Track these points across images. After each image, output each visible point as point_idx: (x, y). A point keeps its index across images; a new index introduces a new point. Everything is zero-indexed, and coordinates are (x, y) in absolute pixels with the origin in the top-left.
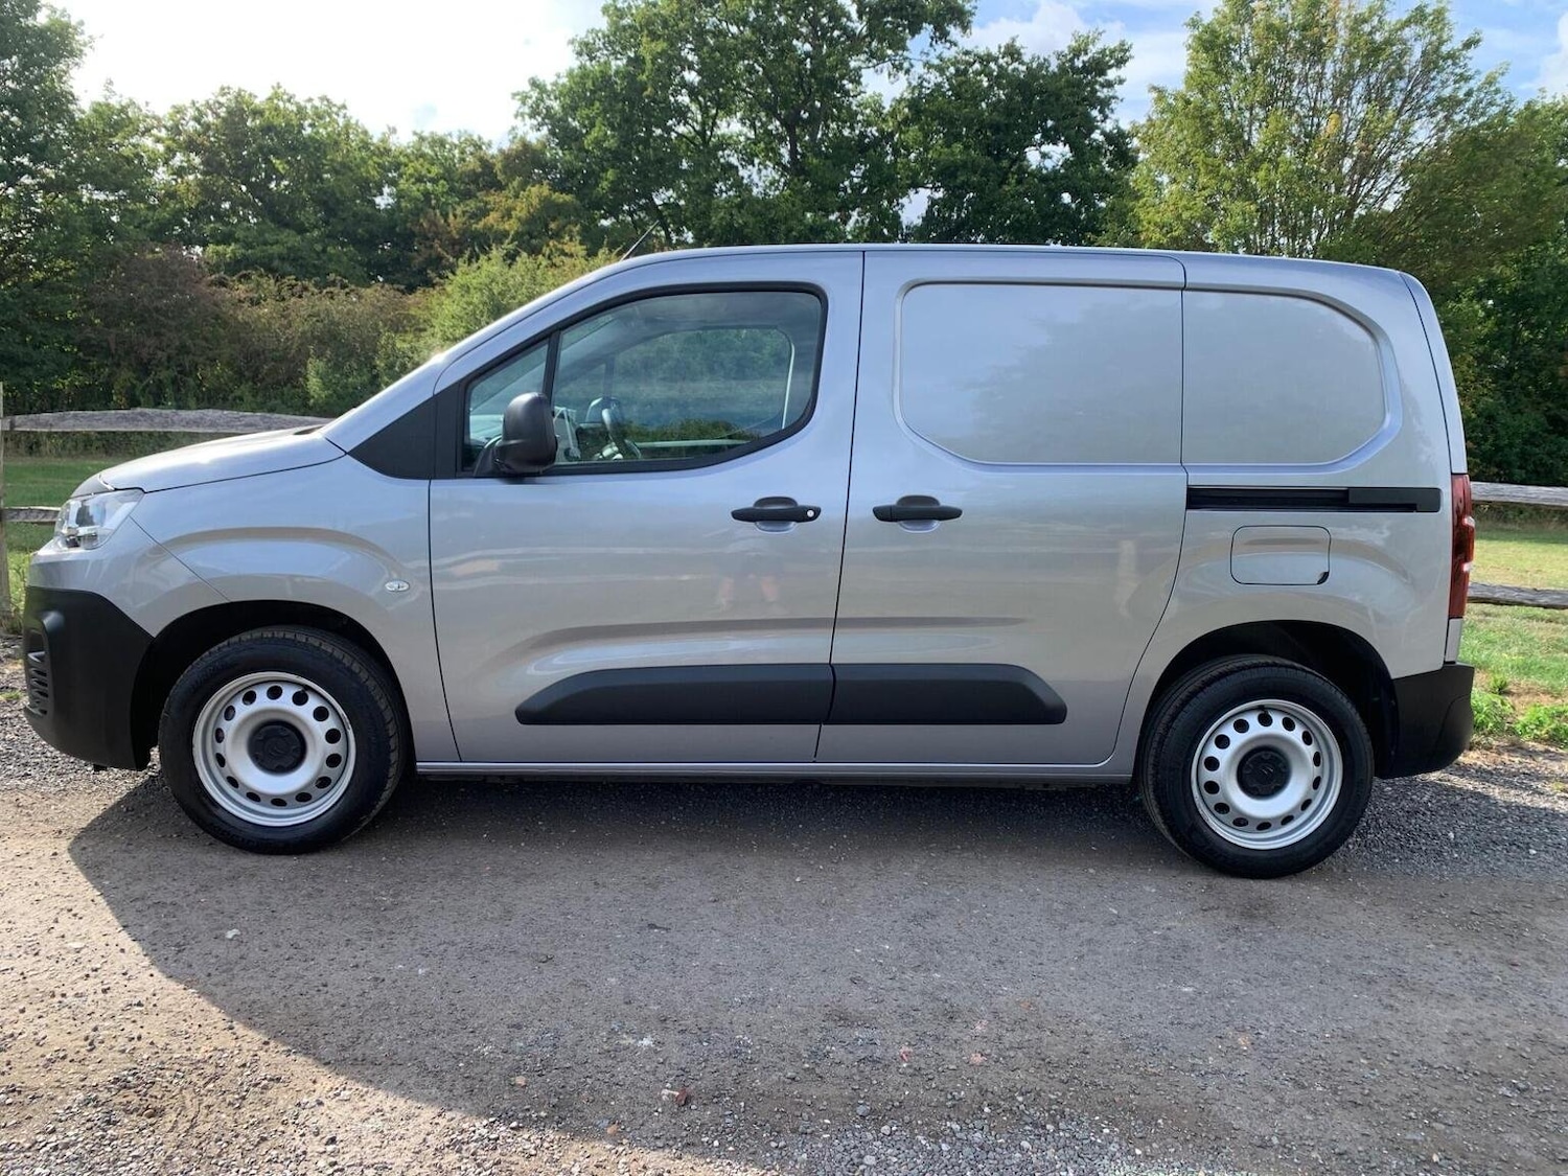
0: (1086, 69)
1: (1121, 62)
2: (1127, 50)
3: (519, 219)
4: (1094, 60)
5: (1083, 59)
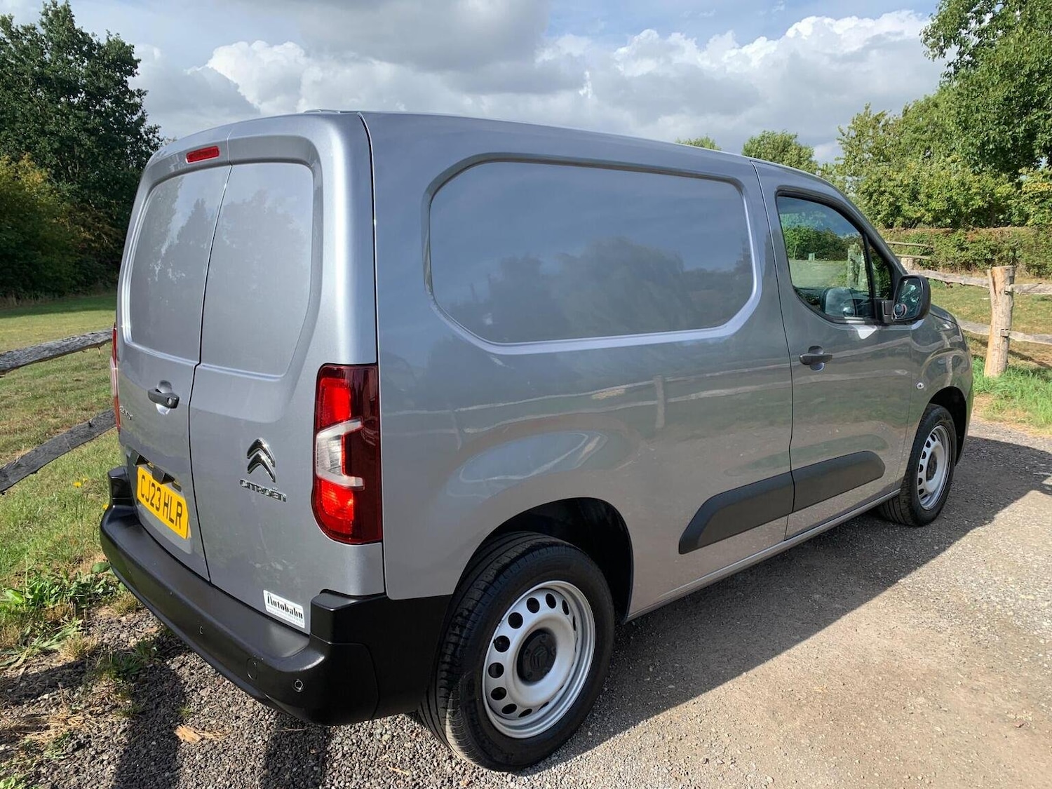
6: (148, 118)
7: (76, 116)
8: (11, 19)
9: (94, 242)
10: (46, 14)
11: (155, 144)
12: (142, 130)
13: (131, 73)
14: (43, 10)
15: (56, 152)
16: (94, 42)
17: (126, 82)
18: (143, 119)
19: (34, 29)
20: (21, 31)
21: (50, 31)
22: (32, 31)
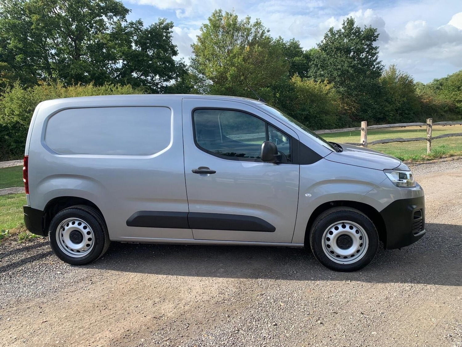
0: (164, 28)
1: (172, 27)
2: (173, 24)
4: (166, 26)
5: (162, 25)
6: (378, 58)
7: (348, 62)
8: (333, 28)
9: (349, 110)
10: (344, 24)
11: (381, 69)
12: (375, 64)
13: (375, 40)
14: (343, 23)
15: (339, 76)
16: (361, 31)
17: (372, 44)
18: (376, 59)
19: (341, 30)
20: (336, 32)
21: (345, 30)
22: (340, 31)
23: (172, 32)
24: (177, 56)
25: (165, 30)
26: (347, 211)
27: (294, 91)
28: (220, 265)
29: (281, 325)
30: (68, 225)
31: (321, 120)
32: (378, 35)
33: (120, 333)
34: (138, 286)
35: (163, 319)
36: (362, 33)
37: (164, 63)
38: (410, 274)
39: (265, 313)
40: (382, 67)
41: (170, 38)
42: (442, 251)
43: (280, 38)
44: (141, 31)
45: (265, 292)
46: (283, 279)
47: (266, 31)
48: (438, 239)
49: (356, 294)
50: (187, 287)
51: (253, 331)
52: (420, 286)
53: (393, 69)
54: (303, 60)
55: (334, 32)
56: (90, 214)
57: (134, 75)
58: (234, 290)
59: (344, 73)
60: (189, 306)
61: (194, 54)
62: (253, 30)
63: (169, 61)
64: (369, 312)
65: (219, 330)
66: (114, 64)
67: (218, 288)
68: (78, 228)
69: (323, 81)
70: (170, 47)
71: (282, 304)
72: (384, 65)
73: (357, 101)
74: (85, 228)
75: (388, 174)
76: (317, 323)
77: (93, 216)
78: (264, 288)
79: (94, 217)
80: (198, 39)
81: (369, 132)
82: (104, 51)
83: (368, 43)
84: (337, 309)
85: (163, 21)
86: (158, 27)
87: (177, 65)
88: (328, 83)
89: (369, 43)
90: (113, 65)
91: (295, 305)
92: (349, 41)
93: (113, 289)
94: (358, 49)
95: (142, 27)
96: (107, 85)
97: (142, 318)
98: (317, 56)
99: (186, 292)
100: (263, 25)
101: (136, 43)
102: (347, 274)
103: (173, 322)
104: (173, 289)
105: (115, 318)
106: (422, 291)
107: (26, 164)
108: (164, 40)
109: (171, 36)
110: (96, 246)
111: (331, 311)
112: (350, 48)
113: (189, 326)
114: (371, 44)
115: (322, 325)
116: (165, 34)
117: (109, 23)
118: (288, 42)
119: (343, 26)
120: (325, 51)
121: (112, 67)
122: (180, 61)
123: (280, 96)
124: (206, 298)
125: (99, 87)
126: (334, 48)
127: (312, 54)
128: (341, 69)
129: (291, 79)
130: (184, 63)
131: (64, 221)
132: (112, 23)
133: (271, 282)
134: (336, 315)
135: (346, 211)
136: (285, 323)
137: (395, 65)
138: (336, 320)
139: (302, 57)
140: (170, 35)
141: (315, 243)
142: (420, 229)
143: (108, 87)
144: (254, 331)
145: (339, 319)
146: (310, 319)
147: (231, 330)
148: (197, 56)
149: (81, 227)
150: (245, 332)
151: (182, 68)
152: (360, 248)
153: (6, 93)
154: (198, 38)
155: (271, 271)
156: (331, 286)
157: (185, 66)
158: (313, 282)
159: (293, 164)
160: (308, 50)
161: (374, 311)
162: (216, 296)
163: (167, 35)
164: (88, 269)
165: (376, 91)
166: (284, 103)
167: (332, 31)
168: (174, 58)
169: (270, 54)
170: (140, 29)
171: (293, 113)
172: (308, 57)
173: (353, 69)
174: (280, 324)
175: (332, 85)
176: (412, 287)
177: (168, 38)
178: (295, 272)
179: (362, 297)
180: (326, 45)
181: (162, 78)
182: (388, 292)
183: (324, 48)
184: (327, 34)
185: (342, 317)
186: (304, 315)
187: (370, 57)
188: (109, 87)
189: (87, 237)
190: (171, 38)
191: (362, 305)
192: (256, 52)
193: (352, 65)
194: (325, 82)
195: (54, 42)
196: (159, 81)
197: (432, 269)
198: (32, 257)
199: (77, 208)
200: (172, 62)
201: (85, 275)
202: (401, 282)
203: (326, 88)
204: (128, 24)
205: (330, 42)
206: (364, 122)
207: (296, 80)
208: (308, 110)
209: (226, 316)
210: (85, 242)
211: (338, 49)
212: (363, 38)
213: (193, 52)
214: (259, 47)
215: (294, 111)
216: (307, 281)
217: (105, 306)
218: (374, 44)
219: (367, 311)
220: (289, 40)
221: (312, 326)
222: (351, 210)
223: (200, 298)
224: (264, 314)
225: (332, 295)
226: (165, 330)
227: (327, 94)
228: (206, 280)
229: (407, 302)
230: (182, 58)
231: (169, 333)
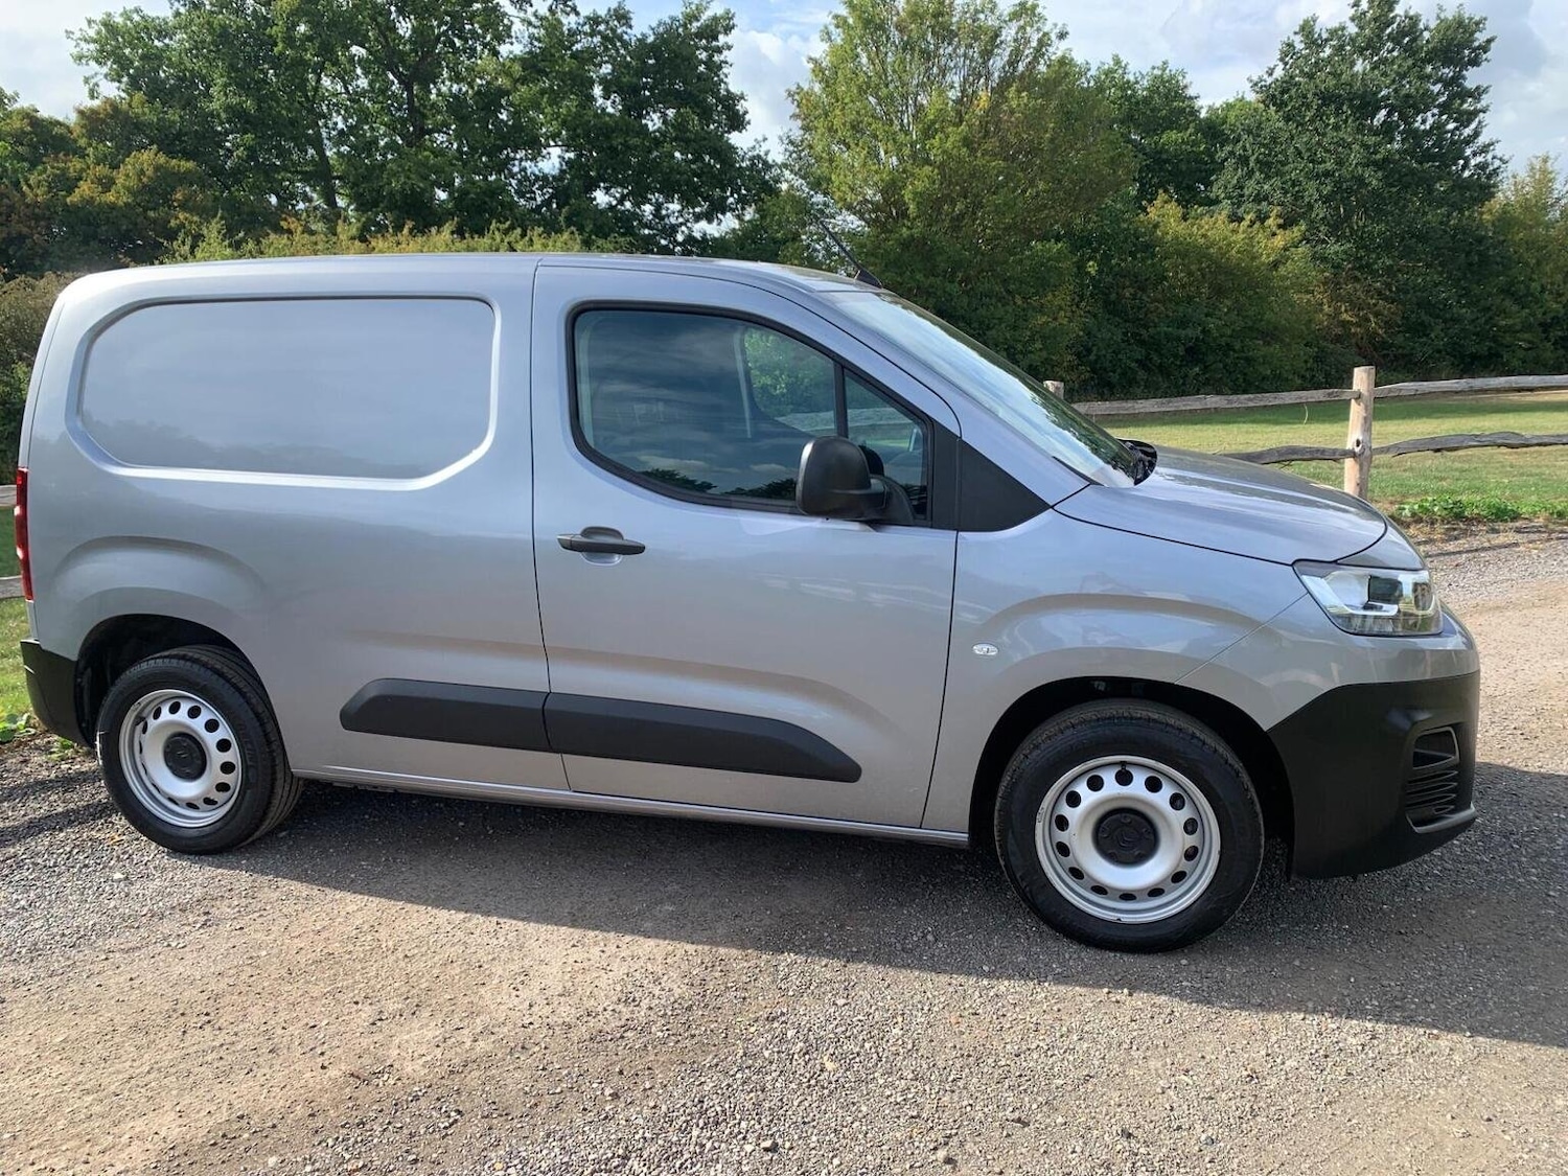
0: (700, 35)
1: (728, 29)
2: (732, 18)
3: (128, 189)
4: (707, 26)
5: (696, 24)
6: (1485, 130)
7: (1365, 146)
8: (1314, 22)
9: (1358, 325)
11: (1494, 170)
12: (1468, 152)
13: (1475, 62)
15: (1326, 200)
16: (1421, 26)
17: (1464, 78)
18: (1476, 134)
19: (1343, 29)
20: (1325, 36)
21: (1361, 28)
22: (1340, 33)
23: (729, 48)
24: (744, 131)
25: (704, 41)
26: (1140, 718)
27: (1154, 255)
28: (669, 888)
29: (791, 1152)
30: (157, 715)
31: (1248, 360)
32: (1489, 41)
33: (210, 1124)
34: (351, 947)
35: (381, 1084)
36: (1426, 35)
37: (698, 158)
38: (1385, 983)
39: (752, 1095)
40: (1497, 163)
41: (720, 67)
42: (1555, 891)
43: (1117, 62)
44: (625, 45)
45: (785, 1010)
46: (876, 960)
47: (1053, 36)
48: (1553, 840)
49: (1135, 1048)
50: (516, 968)
51: (678, 1165)
52: (1411, 1035)
53: (1544, 172)
54: (1195, 143)
55: (1316, 36)
56: (228, 681)
57: (601, 198)
58: (677, 992)
59: (1344, 192)
60: (493, 1038)
61: (799, 123)
62: (1009, 33)
63: (715, 149)
64: (1156, 1131)
65: (557, 1150)
66: (533, 159)
67: (625, 977)
68: (188, 727)
69: (1262, 218)
70: (720, 100)
71: (830, 1066)
72: (1506, 158)
73: (1391, 291)
74: (212, 726)
75: (1311, 582)
76: (934, 1158)
77: (234, 686)
78: (791, 993)
79: (238, 690)
80: (814, 71)
81: (1381, 409)
82: (501, 116)
83: (1448, 72)
84: (1034, 1106)
85: (700, 9)
86: (680, 30)
87: (744, 165)
88: (1280, 226)
89: (1451, 74)
90: (527, 164)
91: (876, 1075)
92: (1373, 69)
93: (264, 953)
94: (1408, 96)
95: (629, 31)
96: (496, 233)
97: (309, 1075)
98: (1249, 126)
99: (505, 985)
100: (1045, 13)
101: (609, 87)
102: (1129, 959)
103: (410, 1099)
104: (465, 967)
105: (221, 1062)
106: (1411, 1061)
107: (22, 499)
108: (700, 77)
109: (726, 63)
110: (245, 793)
111: (1007, 1113)
112: (1376, 94)
113: (456, 1121)
114: (1456, 80)
115: (948, 1167)
116: (703, 56)
117: (523, 21)
118: (1143, 77)
119: (1352, 11)
120: (1280, 106)
121: (524, 169)
122: (754, 147)
123: (1100, 272)
124: (566, 1012)
125: (473, 238)
126: (1315, 94)
127: (1232, 119)
128: (1333, 175)
129: (1144, 210)
130: (766, 154)
131: (144, 700)
132: (533, 19)
133: (824, 968)
134: (1019, 1132)
135: (1137, 719)
136: (812, 1145)
137: (1552, 155)
138: (1012, 1152)
139: (1191, 130)
140: (722, 58)
141: (1010, 835)
142: (1451, 802)
143: (502, 241)
144: (682, 1164)
145: (1024, 1150)
146: (911, 1138)
147: (602, 1151)
148: (806, 128)
149: (198, 725)
150: (645, 1169)
151: (759, 172)
152: (1185, 866)
153: (179, 258)
154: (812, 66)
155: (842, 927)
156: (1045, 1008)
157: (768, 166)
158: (985, 982)
159: (932, 527)
160: (1217, 105)
161: (1179, 1128)
162: (605, 1010)
163: (711, 57)
164: (219, 871)
165: (1468, 254)
166: (1113, 296)
167: (1311, 32)
168: (735, 138)
169: (1067, 117)
170: (620, 39)
171: (1143, 332)
172: (1214, 130)
173: (1380, 174)
174: (791, 1148)
175: (1296, 232)
176: (1374, 1037)
177: (714, 68)
178: (930, 937)
179: (1152, 1064)
180: (1287, 85)
181: (691, 211)
182: (1263, 1053)
183: (1276, 96)
184: (1290, 45)
185: (1042, 1142)
186: (898, 1117)
187: (1451, 126)
188: (506, 241)
189: (217, 758)
190: (725, 70)
191: (1136, 1100)
192: (1012, 112)
193: (1378, 156)
194: (1270, 222)
195: (346, 88)
196: (681, 220)
197: (1483, 966)
198: (66, 814)
199: (183, 657)
200: (726, 153)
201: (198, 892)
202: (1336, 1014)
203: (1273, 242)
204: (581, 21)
205: (1302, 71)
206: (1362, 368)
207: (1165, 214)
208: (1199, 324)
209: (608, 1091)
210: (213, 774)
211: (1327, 98)
212: (1427, 53)
213: (795, 116)
214: (1024, 94)
215: (1146, 327)
216: (962, 979)
217: (207, 1014)
218: (1472, 78)
219: (1152, 1125)
220: (1149, 69)
221: (908, 1166)
222: (1156, 716)
223: (547, 1010)
224: (746, 1100)
225: (1033, 1047)
226: (367, 1127)
227: (1275, 265)
228: (596, 943)
229: (1330, 1103)
230: (760, 138)
231: (375, 1141)
